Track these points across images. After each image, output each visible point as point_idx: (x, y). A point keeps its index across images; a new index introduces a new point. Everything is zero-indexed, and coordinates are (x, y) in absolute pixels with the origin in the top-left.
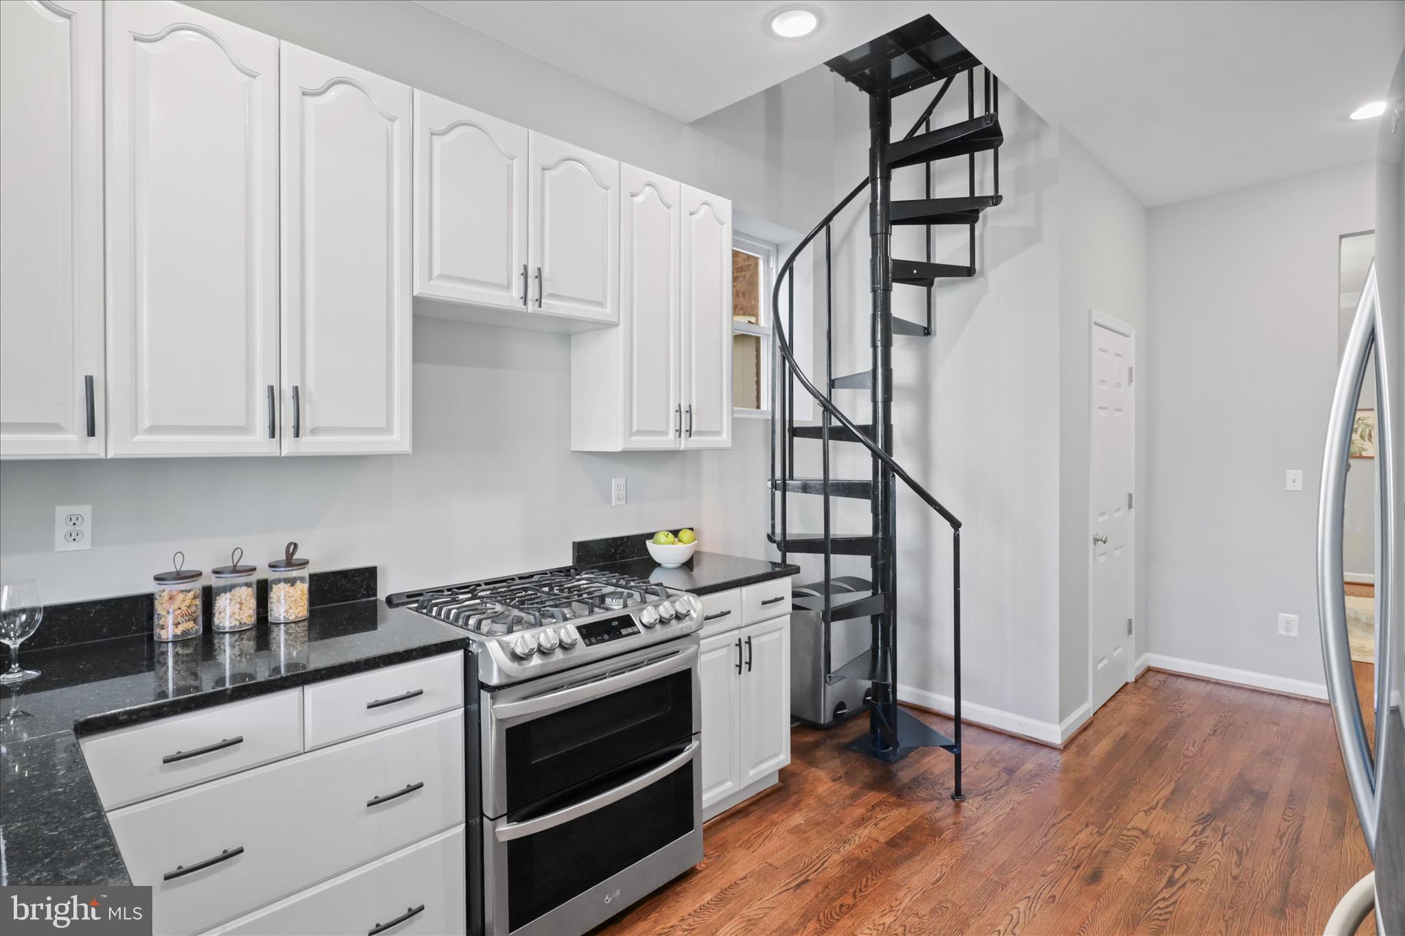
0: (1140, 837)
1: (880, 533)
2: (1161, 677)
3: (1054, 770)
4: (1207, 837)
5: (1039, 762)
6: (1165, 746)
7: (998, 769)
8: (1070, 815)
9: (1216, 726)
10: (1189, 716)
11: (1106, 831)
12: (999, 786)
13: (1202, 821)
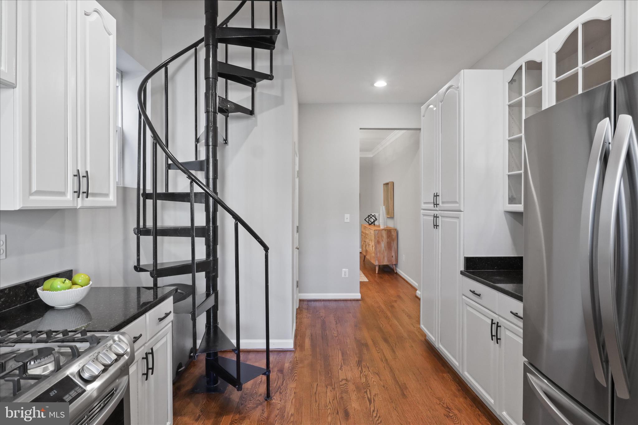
0: (347, 383)
1: (211, 257)
2: (306, 303)
3: (297, 363)
4: (365, 372)
5: (289, 362)
6: (327, 335)
7: (276, 373)
8: (317, 385)
9: (335, 320)
10: (325, 318)
11: (335, 386)
12: (282, 382)
13: (359, 365)
